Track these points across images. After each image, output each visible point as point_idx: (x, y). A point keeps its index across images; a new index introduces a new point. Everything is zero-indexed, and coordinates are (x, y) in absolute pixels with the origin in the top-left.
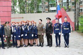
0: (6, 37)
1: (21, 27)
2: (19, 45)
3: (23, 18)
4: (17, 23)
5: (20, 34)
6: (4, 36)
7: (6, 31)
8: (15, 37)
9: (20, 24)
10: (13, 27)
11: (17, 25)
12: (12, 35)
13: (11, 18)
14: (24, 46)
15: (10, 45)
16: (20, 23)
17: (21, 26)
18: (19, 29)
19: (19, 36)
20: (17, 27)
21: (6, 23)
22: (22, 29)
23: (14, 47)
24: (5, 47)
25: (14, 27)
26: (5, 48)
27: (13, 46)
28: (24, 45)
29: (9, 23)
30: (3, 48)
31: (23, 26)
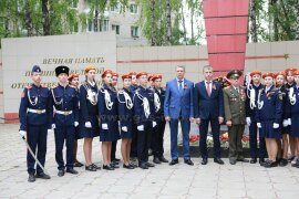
0: (229, 123)
1: (283, 90)
2: (272, 157)
3: (286, 56)
4: (271, 75)
5: (278, 116)
6: (221, 119)
7: (230, 102)
8: (259, 125)
9: (280, 79)
10: (253, 92)
11: (268, 81)
12: (248, 119)
13: (244, 58)
14: (293, 162)
15: (240, 154)
16: (280, 76)
17: (285, 88)
18: (275, 97)
19: (276, 126)
20: (267, 89)
21: (228, 76)
22: (286, 97)
23: (255, 162)
24: (223, 159)
25: (257, 90)
26: (222, 163)
27: (250, 159)
28: (292, 159)
29: (240, 74)
30: (216, 161)
31: (292, 90)
